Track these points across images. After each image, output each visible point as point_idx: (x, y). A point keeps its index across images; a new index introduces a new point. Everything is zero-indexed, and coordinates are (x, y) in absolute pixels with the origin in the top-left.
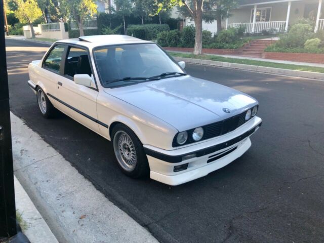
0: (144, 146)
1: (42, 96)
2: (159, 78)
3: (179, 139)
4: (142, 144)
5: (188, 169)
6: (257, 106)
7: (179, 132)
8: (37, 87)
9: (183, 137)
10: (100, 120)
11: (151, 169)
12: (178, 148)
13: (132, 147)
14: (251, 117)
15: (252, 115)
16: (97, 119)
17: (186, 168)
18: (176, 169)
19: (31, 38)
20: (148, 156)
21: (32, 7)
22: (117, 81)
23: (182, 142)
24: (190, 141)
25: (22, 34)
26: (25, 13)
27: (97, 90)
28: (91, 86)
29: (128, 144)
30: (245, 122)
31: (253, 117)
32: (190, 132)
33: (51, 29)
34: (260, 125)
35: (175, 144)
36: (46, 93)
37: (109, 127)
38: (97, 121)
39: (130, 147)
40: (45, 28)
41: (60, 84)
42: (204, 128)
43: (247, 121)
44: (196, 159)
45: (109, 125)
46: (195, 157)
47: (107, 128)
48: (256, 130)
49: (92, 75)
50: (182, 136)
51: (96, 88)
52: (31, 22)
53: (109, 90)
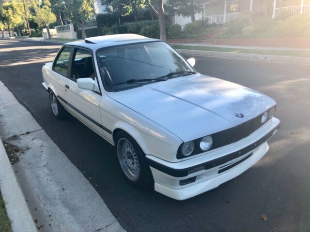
0: (147, 156)
1: (54, 98)
2: (165, 78)
3: (184, 150)
4: (145, 155)
5: (196, 181)
6: (275, 107)
7: (184, 143)
8: (49, 90)
9: (189, 148)
10: (104, 125)
11: (155, 181)
12: (184, 159)
13: (135, 155)
14: (268, 119)
15: (269, 117)
16: (101, 124)
17: (194, 181)
18: (183, 183)
19: (48, 39)
20: (151, 168)
21: (47, 12)
22: (121, 84)
23: (187, 153)
24: (197, 151)
25: (41, 36)
26: (42, 18)
27: (100, 94)
28: (95, 90)
29: (131, 152)
30: (261, 126)
31: (270, 118)
32: (197, 142)
33: (63, 30)
34: (278, 127)
35: (180, 155)
36: (56, 95)
38: (101, 126)
39: (133, 154)
40: (59, 30)
41: (67, 87)
42: (213, 136)
43: (263, 124)
44: (204, 171)
45: (112, 130)
46: (203, 169)
47: (111, 134)
48: (274, 134)
49: (95, 78)
50: (188, 146)
51: (99, 92)
52: (47, 25)
53: (112, 94)
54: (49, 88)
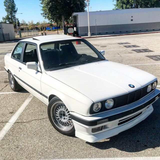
0: (70, 113)
1: (11, 77)
3: (94, 108)
5: (103, 130)
6: (157, 82)
7: (94, 103)
9: (98, 107)
10: (43, 93)
12: (94, 114)
14: (152, 90)
16: (41, 92)
23: (97, 110)
27: (41, 72)
28: (38, 70)
35: (92, 112)
36: (13, 74)
37: (48, 98)
38: (41, 94)
41: (20, 68)
42: (114, 99)
43: (148, 93)
45: (48, 96)
46: (107, 121)
47: (48, 99)
49: (38, 63)
50: (97, 105)
54: (8, 70)
